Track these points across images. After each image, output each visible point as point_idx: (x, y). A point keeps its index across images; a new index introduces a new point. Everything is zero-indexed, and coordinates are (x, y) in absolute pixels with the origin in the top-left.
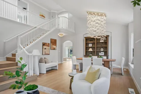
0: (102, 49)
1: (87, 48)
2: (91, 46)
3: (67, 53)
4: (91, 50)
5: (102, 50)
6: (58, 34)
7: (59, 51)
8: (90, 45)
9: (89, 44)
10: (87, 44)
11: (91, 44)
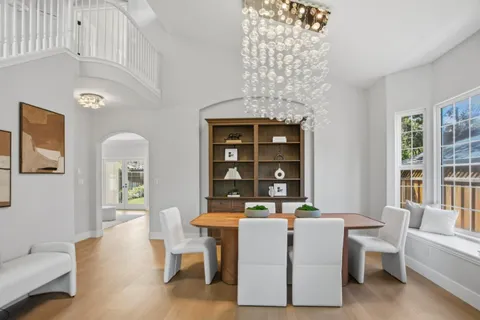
0: (280, 171)
1: (218, 167)
2: (234, 158)
3: (112, 184)
4: (233, 174)
5: (280, 175)
6: (77, 94)
7: (82, 181)
8: (231, 155)
9: (227, 151)
10: (217, 150)
11: (234, 152)
